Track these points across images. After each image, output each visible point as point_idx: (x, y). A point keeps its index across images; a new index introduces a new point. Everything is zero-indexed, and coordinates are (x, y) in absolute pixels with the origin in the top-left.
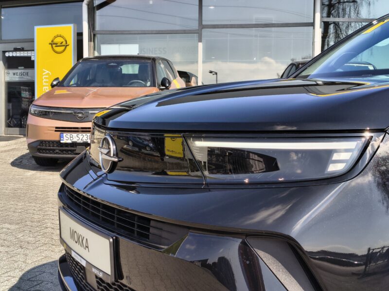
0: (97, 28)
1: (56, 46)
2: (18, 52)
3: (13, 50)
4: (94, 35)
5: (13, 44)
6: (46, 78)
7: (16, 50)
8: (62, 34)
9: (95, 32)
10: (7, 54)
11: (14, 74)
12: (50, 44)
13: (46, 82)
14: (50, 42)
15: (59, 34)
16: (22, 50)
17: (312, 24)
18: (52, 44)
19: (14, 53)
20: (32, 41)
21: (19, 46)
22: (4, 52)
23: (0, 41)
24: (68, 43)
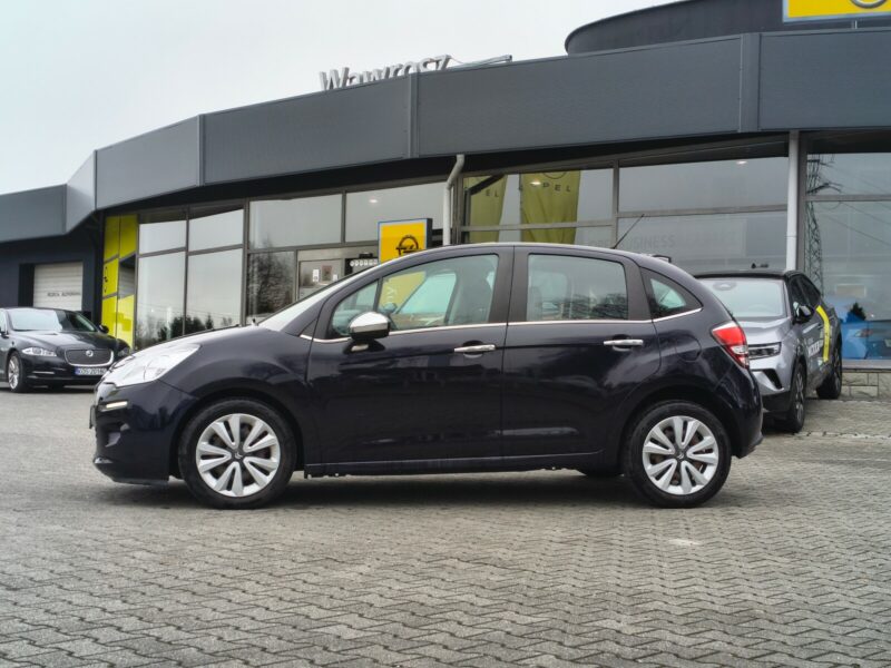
1: (404, 252)
2: (366, 261)
3: (357, 256)
5: (358, 248)
7: (363, 257)
10: (352, 264)
12: (397, 249)
14: (398, 244)
15: (408, 233)
16: (370, 257)
17: (784, 208)
18: (399, 249)
19: (361, 261)
20: (375, 243)
21: (366, 251)
22: (348, 261)
23: (343, 244)
24: (420, 247)
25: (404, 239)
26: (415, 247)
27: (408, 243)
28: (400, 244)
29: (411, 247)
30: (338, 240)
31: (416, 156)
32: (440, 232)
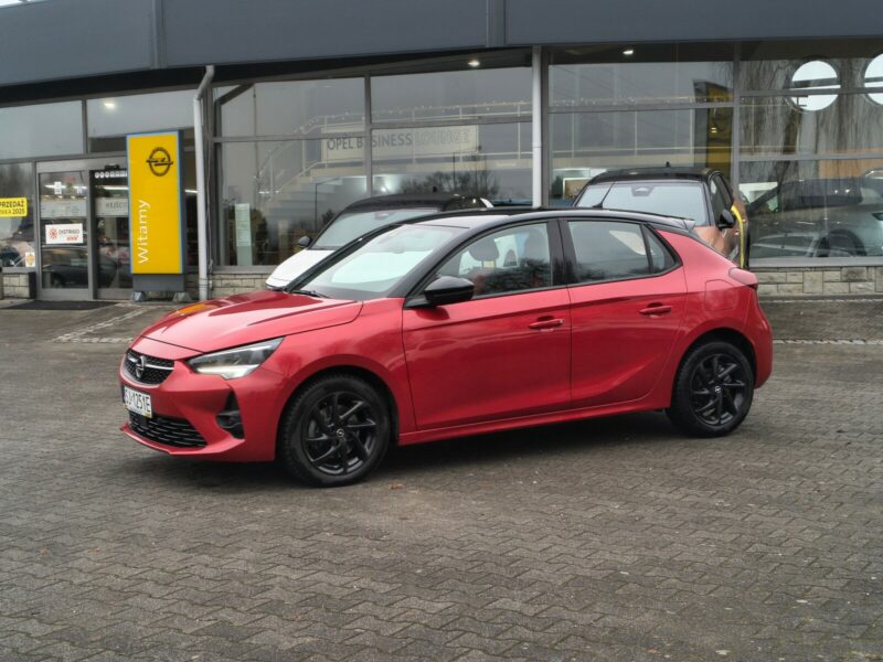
1: (156, 165)
2: (111, 172)
3: (104, 168)
4: (217, 146)
5: (104, 159)
6: (143, 214)
7: (108, 169)
8: (164, 146)
10: (97, 176)
11: (107, 205)
13: (143, 219)
14: (147, 158)
15: (160, 146)
16: (117, 168)
18: (148, 161)
19: (107, 173)
21: (112, 163)
22: (93, 173)
23: (86, 155)
24: (172, 159)
25: (155, 151)
26: (166, 160)
27: (159, 155)
28: (151, 157)
29: (163, 160)
30: (81, 150)
31: (164, 66)
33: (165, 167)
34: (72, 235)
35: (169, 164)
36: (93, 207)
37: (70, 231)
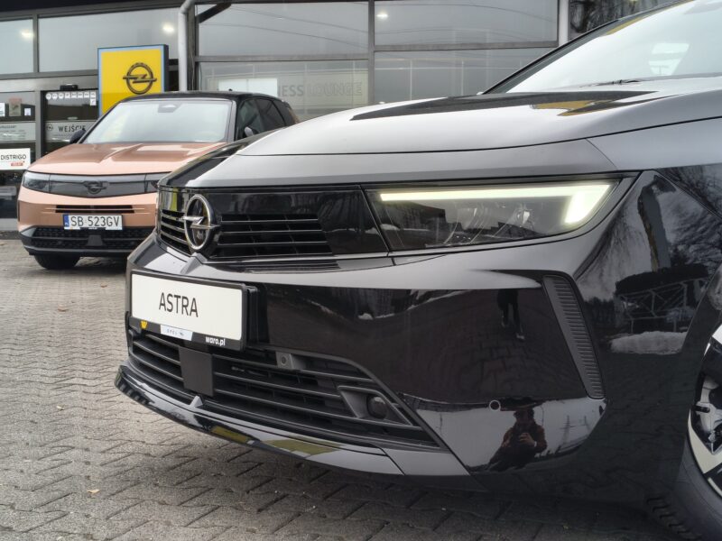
0: (202, 52)
1: (134, 82)
2: (66, 93)
3: (59, 88)
4: (197, 64)
5: (59, 79)
7: (64, 89)
8: (146, 62)
9: (198, 59)
10: (48, 97)
11: (61, 129)
12: (124, 78)
14: (125, 74)
15: (140, 61)
16: (75, 89)
18: (128, 78)
19: (61, 93)
21: (69, 82)
22: (44, 93)
23: (37, 74)
24: (155, 77)
25: (133, 67)
26: (148, 76)
27: (139, 72)
28: (129, 74)
29: (145, 76)
30: (30, 69)
32: (175, 62)
33: (146, 85)
34: (17, 161)
35: (152, 81)
36: (44, 131)
37: (15, 157)
